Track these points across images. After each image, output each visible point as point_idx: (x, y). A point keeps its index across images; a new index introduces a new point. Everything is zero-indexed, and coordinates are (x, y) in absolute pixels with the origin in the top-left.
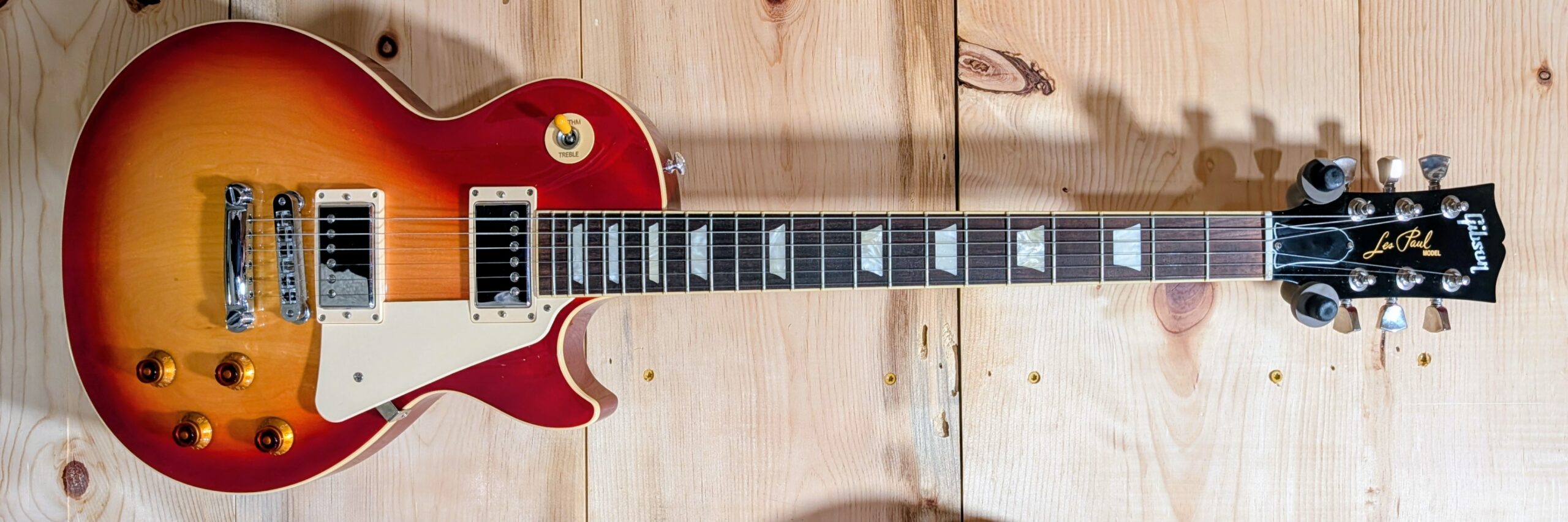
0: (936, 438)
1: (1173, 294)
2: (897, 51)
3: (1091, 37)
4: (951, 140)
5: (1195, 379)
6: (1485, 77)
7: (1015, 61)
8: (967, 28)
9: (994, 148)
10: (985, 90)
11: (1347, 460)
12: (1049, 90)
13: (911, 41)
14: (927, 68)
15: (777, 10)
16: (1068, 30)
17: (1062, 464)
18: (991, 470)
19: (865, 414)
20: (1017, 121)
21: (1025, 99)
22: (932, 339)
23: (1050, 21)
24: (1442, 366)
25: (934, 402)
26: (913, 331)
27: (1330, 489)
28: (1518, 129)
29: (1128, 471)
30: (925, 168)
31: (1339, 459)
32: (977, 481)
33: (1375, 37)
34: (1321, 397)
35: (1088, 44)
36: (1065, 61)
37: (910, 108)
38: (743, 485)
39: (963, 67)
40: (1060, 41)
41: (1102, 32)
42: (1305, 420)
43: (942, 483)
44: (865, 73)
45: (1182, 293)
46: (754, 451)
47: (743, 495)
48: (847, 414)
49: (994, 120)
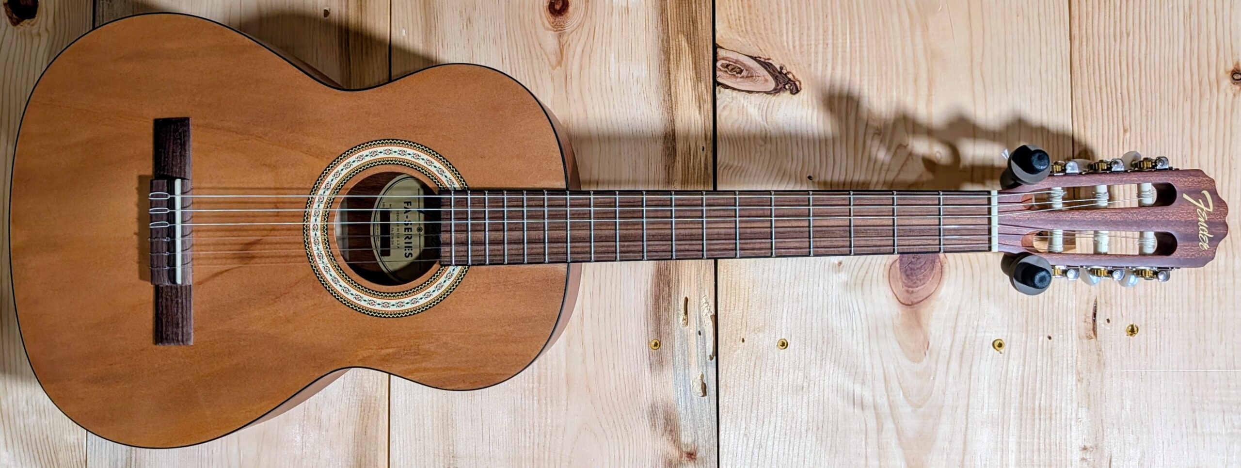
0: (695, 397)
1: (906, 270)
2: (662, 56)
3: (833, 44)
4: (709, 134)
5: (926, 347)
6: (1184, 77)
7: (766, 65)
8: (724, 37)
9: (747, 141)
10: (739, 90)
11: (1063, 421)
12: (795, 90)
13: (674, 48)
14: (688, 72)
15: (559, 21)
16: (813, 38)
17: (808, 422)
18: (743, 426)
19: (633, 376)
20: (768, 116)
21: (775, 98)
22: (692, 308)
23: (797, 30)
24: (1149, 336)
25: (694, 365)
26: (676, 302)
27: (1048, 447)
28: (1213, 124)
29: (866, 429)
30: (686, 159)
31: (1056, 420)
32: (732, 436)
33: (1084, 43)
34: (1039, 364)
35: (830, 49)
36: (810, 65)
37: (674, 106)
38: (525, 438)
39: (720, 70)
40: (805, 47)
41: (843, 40)
42: (1025, 386)
43: (700, 437)
44: (634, 75)
45: (914, 270)
46: (535, 408)
47: (525, 447)
48: (618, 376)
49: (747, 116)
